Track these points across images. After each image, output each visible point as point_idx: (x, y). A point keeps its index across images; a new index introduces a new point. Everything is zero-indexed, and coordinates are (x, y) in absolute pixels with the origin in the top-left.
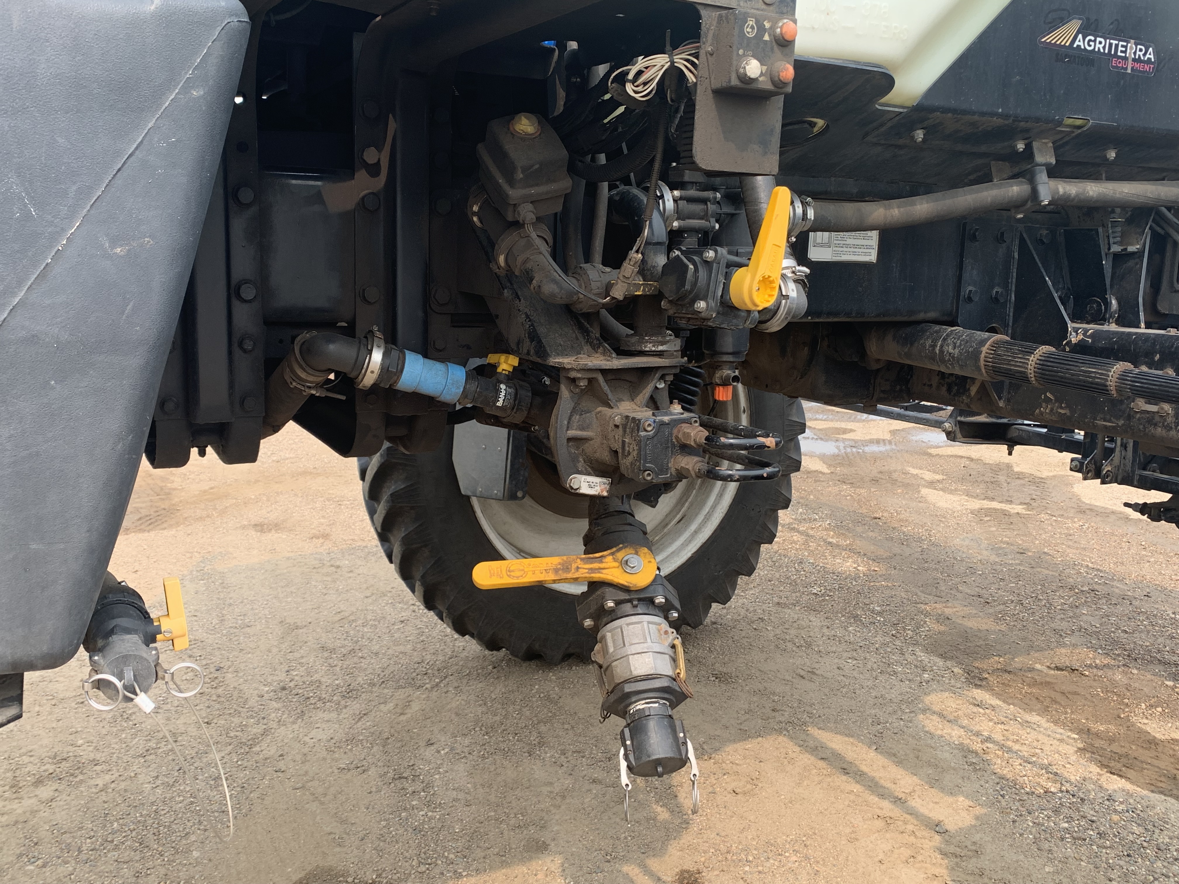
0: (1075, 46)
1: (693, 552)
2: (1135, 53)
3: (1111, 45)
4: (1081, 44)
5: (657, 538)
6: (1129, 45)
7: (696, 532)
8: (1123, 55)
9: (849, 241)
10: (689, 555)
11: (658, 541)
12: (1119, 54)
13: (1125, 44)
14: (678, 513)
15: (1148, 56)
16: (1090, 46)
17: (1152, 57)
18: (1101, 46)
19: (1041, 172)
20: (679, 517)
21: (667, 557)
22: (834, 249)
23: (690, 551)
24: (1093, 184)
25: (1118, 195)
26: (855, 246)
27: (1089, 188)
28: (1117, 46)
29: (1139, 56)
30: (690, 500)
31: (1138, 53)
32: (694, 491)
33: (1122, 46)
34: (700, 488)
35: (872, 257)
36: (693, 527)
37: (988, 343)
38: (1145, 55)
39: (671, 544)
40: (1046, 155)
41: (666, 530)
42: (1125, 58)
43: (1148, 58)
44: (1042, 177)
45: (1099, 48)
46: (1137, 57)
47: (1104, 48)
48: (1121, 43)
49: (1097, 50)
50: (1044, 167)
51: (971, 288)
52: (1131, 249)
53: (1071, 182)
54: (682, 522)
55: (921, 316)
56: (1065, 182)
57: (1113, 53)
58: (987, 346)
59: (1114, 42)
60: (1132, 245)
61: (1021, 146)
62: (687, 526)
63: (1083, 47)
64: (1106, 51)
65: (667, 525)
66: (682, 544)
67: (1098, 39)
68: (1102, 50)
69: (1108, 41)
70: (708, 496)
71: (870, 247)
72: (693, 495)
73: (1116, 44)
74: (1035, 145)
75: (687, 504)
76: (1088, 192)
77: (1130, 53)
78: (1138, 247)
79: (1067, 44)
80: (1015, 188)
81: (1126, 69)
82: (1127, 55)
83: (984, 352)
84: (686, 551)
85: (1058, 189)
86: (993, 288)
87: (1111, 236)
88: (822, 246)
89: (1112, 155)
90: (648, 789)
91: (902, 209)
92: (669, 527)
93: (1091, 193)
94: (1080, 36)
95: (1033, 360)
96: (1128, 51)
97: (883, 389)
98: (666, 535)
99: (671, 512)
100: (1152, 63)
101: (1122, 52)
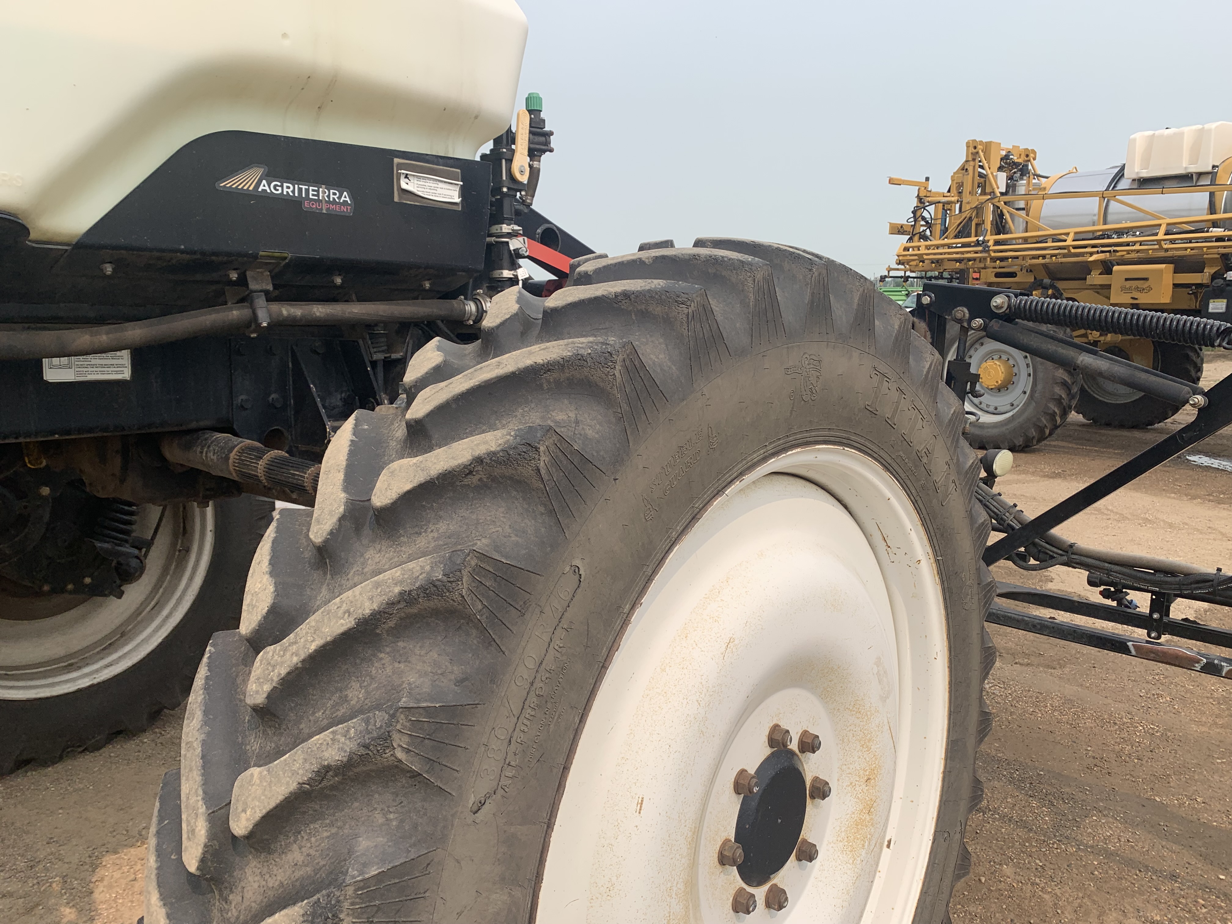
0: (260, 190)
1: (162, 638)
2: (329, 196)
3: (300, 190)
4: (267, 188)
5: (130, 627)
6: (321, 189)
7: (167, 617)
8: (316, 198)
9: (93, 362)
10: (160, 640)
11: (130, 630)
12: (311, 197)
13: (316, 189)
14: (153, 599)
15: (343, 199)
16: (278, 190)
17: (348, 199)
18: (290, 191)
19: (258, 297)
20: (153, 603)
21: (136, 646)
22: (77, 370)
23: (160, 637)
24: (319, 307)
25: (347, 315)
26: (102, 366)
27: (315, 310)
28: (307, 191)
29: (334, 199)
30: (164, 586)
31: (332, 196)
32: (168, 577)
33: (313, 190)
34: (174, 573)
35: (126, 374)
36: (165, 612)
37: (236, 449)
38: (339, 198)
39: (141, 632)
40: (263, 282)
41: (139, 619)
42: (318, 201)
43: (344, 201)
44: (261, 302)
45: (287, 192)
46: (331, 200)
47: (293, 192)
48: (311, 188)
49: (285, 193)
50: (263, 293)
51: (243, 397)
52: (394, 356)
53: (296, 305)
54: (155, 608)
55: (194, 425)
56: (291, 305)
57: (304, 196)
58: (234, 453)
59: (304, 187)
60: (395, 352)
61: (234, 276)
62: (159, 612)
63: (269, 191)
64: (296, 195)
65: (140, 614)
66: (154, 631)
67: (285, 185)
68: (291, 194)
69: (296, 186)
70: (180, 580)
71: (123, 366)
72: (167, 580)
73: (306, 189)
74: (249, 274)
75: (161, 590)
76: (314, 313)
77: (323, 197)
78: (401, 354)
79: (251, 188)
80: (234, 312)
81: (322, 209)
82: (321, 198)
83: (231, 458)
84: (157, 636)
85: (282, 312)
86: (269, 395)
87: (371, 346)
88: (60, 368)
89: (338, 281)
90: (63, 891)
91: (111, 335)
92: (144, 614)
93: (318, 314)
94: (264, 182)
95: (262, 464)
96: (321, 195)
97: (207, 487)
98: (139, 623)
99: (146, 599)
100: (349, 205)
101: (313, 195)
